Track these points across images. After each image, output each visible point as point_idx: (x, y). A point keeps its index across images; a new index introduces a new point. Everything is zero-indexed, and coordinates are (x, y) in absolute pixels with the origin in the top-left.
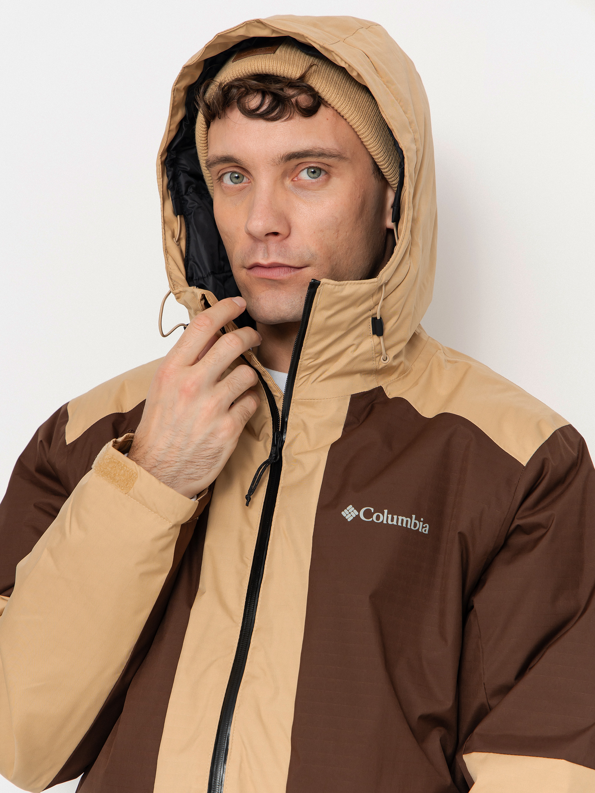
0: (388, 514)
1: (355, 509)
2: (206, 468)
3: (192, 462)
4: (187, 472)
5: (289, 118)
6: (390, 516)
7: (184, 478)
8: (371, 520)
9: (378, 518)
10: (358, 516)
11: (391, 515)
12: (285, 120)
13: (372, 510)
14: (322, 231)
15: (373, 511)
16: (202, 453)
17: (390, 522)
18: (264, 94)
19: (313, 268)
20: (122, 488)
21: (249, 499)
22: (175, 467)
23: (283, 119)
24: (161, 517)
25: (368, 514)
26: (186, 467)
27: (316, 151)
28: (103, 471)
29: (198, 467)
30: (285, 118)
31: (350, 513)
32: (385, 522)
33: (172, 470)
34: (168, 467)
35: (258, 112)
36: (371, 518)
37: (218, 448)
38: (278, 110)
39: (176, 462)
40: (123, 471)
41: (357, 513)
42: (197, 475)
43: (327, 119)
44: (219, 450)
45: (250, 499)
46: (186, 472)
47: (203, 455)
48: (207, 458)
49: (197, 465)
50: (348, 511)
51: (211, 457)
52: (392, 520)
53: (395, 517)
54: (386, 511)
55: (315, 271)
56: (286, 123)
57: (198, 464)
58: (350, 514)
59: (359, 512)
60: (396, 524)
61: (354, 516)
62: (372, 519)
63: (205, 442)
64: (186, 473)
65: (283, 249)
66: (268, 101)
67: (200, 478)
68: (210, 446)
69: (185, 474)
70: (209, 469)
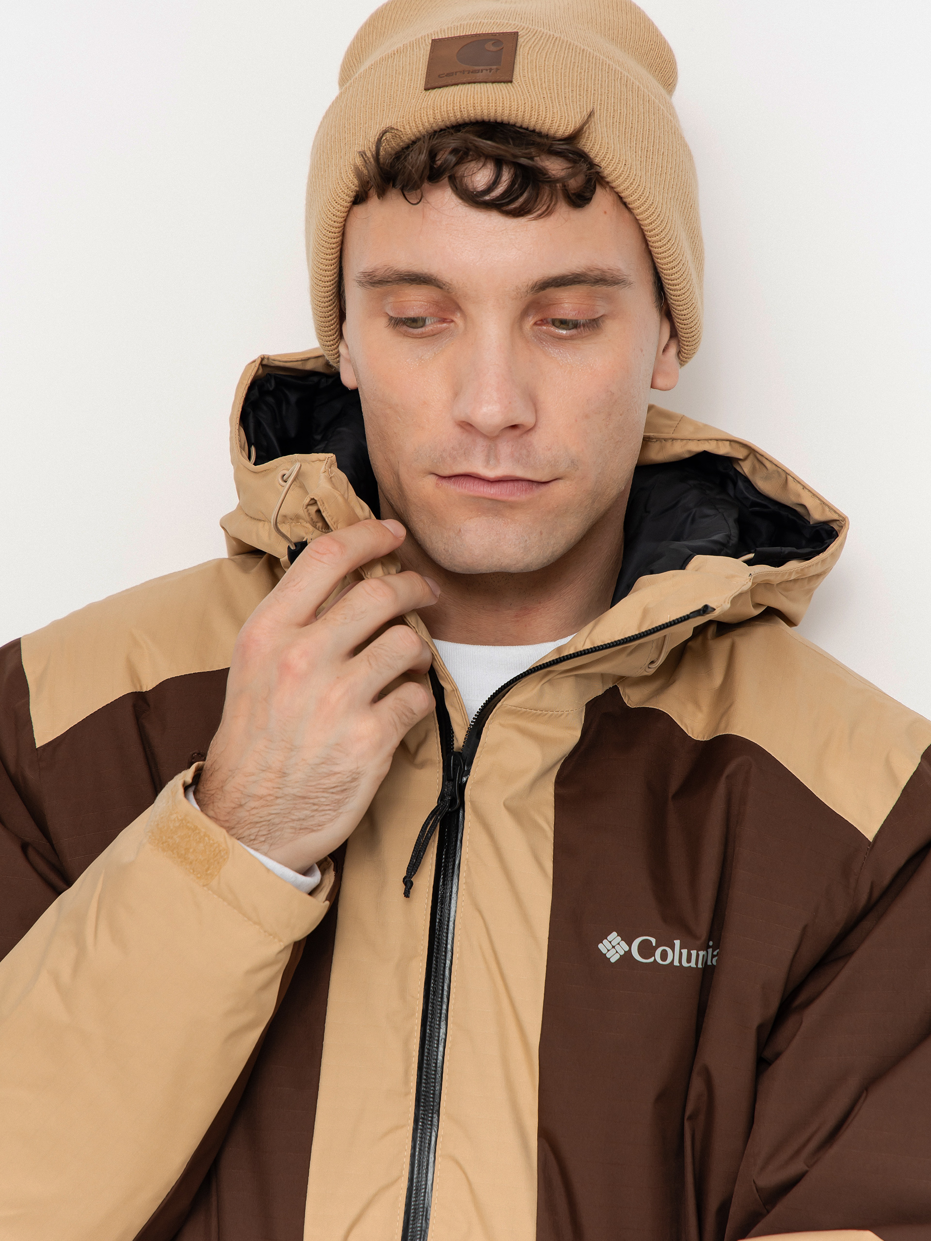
0: (681, 948)
1: (622, 940)
2: (329, 810)
3: (304, 798)
4: (297, 817)
5: (548, 213)
6: (685, 952)
7: (292, 828)
8: (651, 960)
9: (664, 956)
10: (628, 954)
11: (686, 950)
12: (540, 216)
13: (653, 940)
14: (587, 416)
15: (654, 945)
16: (322, 781)
17: (685, 964)
18: (499, 163)
19: (568, 483)
20: (199, 875)
21: (408, 883)
22: (276, 807)
23: (535, 214)
24: (265, 932)
25: (646, 950)
26: (294, 807)
27: (592, 274)
28: (166, 842)
29: (315, 807)
30: (539, 212)
31: (614, 947)
32: (676, 963)
33: (270, 812)
34: (263, 806)
35: (487, 198)
36: (651, 957)
37: (350, 773)
38: (525, 195)
39: (277, 798)
40: (201, 845)
41: (627, 948)
42: (314, 823)
43: (605, 212)
44: (354, 776)
45: (412, 884)
46: (294, 815)
47: (324, 784)
48: (332, 790)
49: (314, 804)
50: (610, 942)
51: (339, 789)
52: (689, 961)
53: (694, 953)
54: (677, 943)
55: (570, 487)
56: (541, 222)
57: (316, 801)
58: (613, 949)
59: (630, 946)
60: (695, 966)
61: (622, 953)
62: (653, 958)
63: (327, 760)
64: (294, 817)
65: (524, 452)
66: (506, 177)
67: (320, 828)
68: (337, 769)
69: (293, 820)
70: (335, 811)
